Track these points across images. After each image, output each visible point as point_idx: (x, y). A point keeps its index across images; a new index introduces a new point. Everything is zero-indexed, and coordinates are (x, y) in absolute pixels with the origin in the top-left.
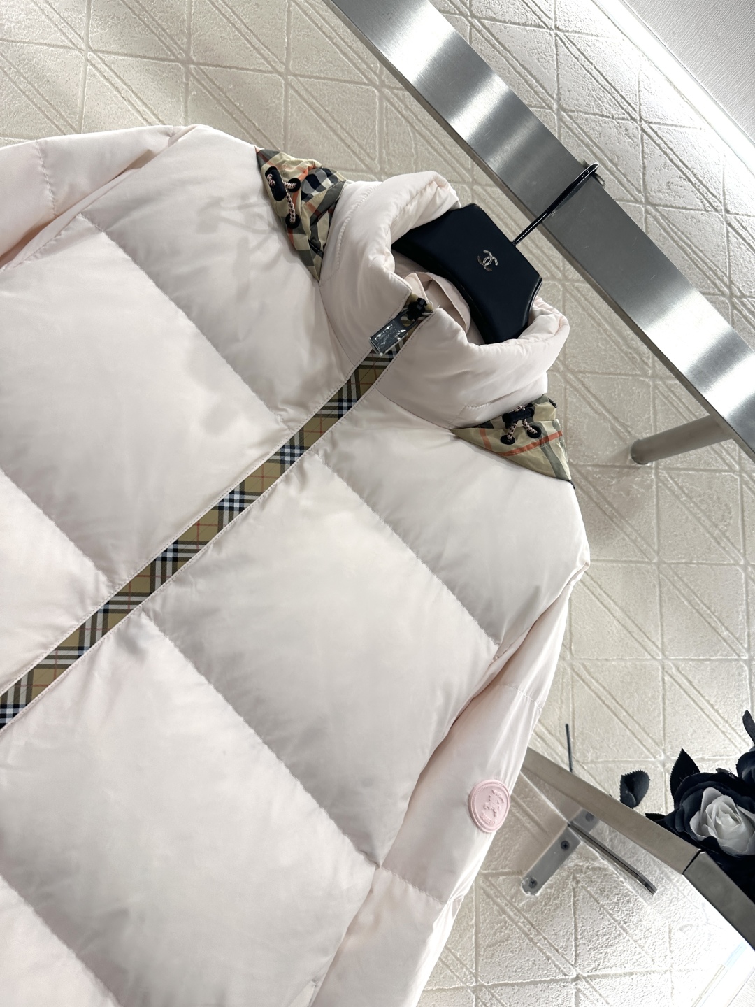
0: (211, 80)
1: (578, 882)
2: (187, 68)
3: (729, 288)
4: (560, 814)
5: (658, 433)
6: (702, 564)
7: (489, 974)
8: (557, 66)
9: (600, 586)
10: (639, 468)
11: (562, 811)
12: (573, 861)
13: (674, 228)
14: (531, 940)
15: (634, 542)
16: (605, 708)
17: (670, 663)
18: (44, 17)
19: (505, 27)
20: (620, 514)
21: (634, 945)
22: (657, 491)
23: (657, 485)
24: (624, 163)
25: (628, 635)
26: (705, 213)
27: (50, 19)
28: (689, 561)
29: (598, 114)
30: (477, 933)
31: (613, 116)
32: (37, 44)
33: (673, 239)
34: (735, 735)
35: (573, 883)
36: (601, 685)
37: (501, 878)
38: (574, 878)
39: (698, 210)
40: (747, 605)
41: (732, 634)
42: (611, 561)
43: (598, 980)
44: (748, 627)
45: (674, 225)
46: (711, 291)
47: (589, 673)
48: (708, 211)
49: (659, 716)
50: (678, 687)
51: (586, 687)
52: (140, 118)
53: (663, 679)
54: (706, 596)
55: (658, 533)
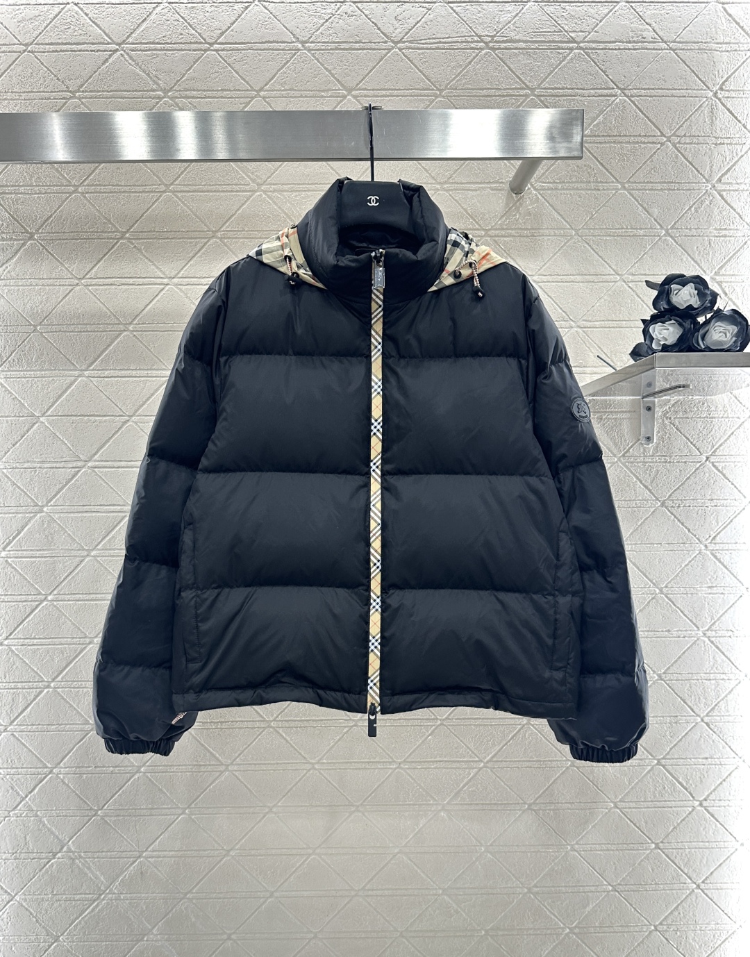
0: (142, 232)
1: (670, 418)
2: (126, 238)
3: (482, 41)
4: (634, 398)
5: (517, 167)
6: (599, 210)
7: (662, 493)
8: (278, 20)
9: (558, 275)
10: (523, 196)
11: (633, 395)
12: (658, 412)
13: (422, 42)
14: (670, 462)
15: (555, 235)
16: (613, 329)
17: (626, 276)
18: (47, 288)
19: (232, 30)
20: (536, 229)
21: (723, 419)
22: (543, 197)
23: (540, 194)
24: (363, 35)
25: (593, 284)
26: (430, 11)
27: (50, 285)
28: (591, 215)
29: (324, 23)
30: (641, 482)
31: (332, 14)
32: (59, 303)
33: (427, 49)
35: (669, 420)
36: (601, 321)
37: (631, 450)
38: (667, 418)
39: (425, 14)
40: (642, 206)
41: (646, 229)
42: (553, 256)
43: (718, 451)
44: (651, 216)
45: (421, 40)
46: (474, 55)
47: (590, 321)
48: (430, 9)
49: (643, 306)
50: (640, 283)
51: (595, 329)
52: (136, 287)
53: (629, 287)
54: (616, 224)
55: (563, 218)
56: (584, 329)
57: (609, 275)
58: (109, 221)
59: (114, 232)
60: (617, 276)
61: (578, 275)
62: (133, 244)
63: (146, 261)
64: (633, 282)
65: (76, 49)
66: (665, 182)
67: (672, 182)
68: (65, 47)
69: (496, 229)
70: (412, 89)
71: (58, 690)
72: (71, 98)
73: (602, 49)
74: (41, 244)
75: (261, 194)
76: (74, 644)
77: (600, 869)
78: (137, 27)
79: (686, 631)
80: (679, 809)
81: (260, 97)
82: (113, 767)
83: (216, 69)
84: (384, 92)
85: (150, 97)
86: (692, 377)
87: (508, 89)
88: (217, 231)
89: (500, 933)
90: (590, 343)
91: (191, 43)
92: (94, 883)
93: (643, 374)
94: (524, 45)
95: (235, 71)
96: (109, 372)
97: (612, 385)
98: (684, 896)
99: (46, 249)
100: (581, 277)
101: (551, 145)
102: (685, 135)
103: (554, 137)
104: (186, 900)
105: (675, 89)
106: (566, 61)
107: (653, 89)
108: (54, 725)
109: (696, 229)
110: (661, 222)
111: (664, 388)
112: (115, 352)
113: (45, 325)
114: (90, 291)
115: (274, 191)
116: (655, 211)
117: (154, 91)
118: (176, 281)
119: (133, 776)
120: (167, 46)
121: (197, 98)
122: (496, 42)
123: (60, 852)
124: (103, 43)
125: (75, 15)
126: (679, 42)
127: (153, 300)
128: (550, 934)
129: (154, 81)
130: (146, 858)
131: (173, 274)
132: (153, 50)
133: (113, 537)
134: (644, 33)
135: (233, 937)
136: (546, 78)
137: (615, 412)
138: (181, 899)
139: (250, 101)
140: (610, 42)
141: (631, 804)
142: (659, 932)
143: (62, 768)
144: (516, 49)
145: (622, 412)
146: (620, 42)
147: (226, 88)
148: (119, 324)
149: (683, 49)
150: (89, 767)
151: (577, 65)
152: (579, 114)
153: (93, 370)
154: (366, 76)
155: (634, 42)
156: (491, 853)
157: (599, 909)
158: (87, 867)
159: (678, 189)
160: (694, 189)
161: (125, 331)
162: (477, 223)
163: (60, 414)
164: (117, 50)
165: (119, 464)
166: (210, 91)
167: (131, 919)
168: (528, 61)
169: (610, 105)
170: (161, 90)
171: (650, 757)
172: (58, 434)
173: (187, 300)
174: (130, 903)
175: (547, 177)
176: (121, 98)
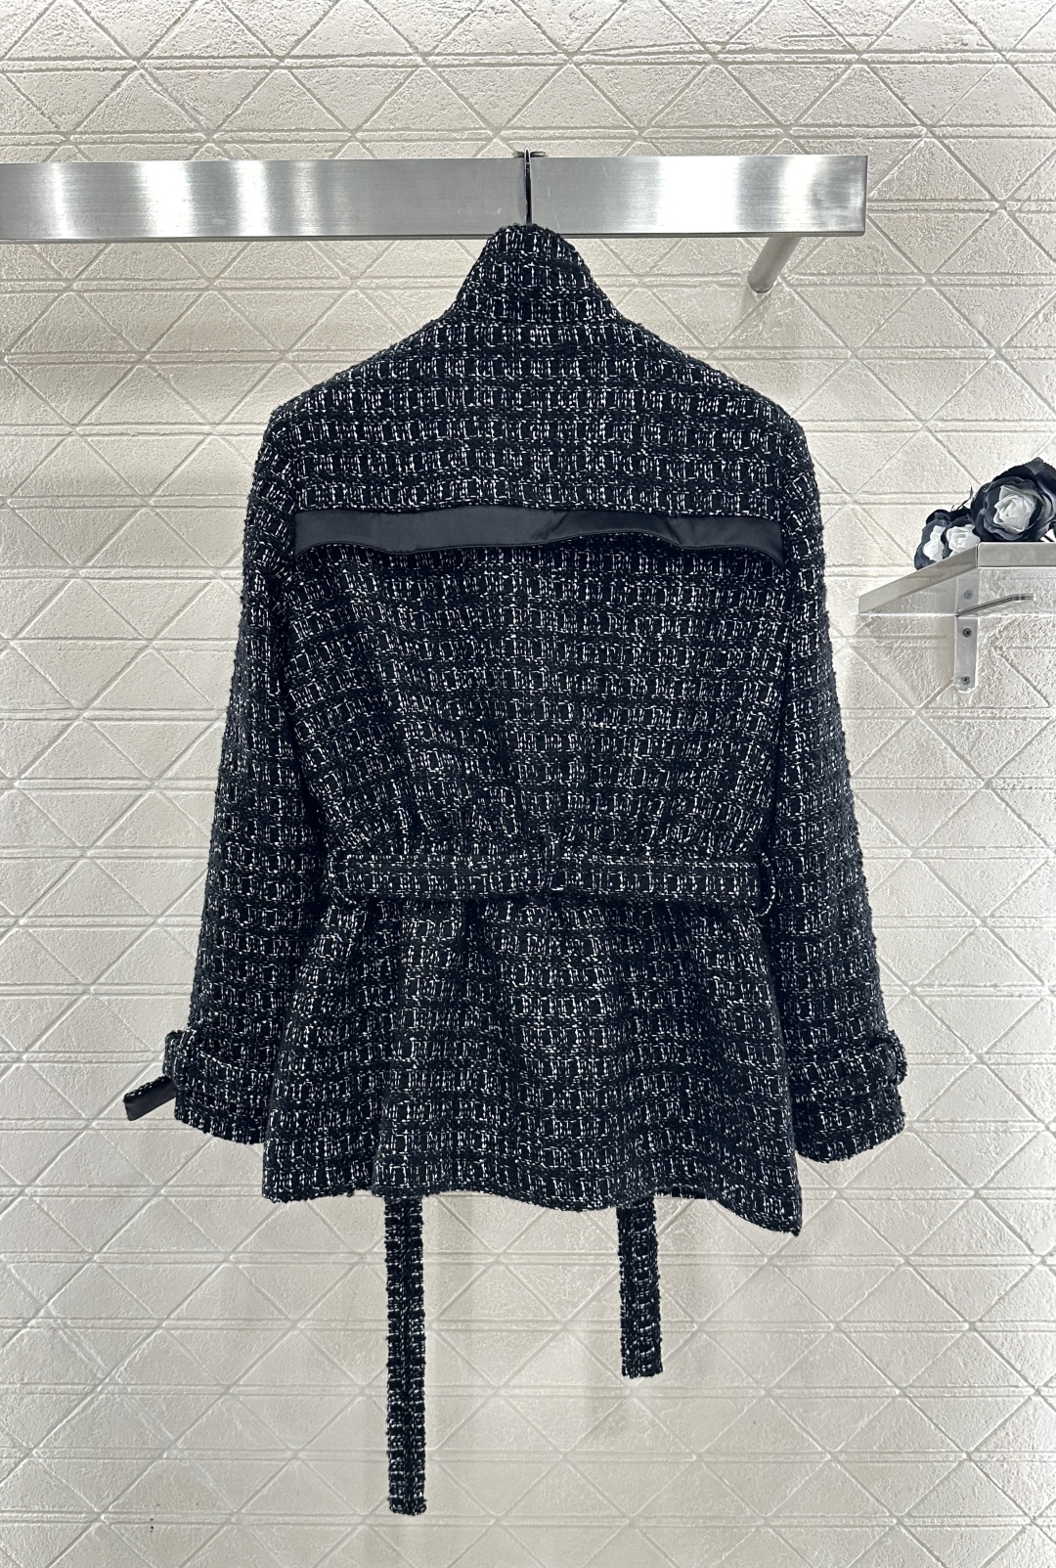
0: (170, 352)
1: (1001, 648)
2: (146, 362)
3: (708, 51)
4: (939, 615)
5: (760, 250)
6: (889, 318)
7: (987, 767)
8: (385, 20)
9: (823, 421)
10: (770, 295)
11: (942, 611)
12: (982, 638)
13: (612, 52)
14: (1000, 718)
15: (819, 358)
17: (933, 422)
18: (23, 438)
19: (314, 36)
20: (789, 348)
22: (802, 297)
23: (797, 293)
24: (519, 42)
25: (879, 434)
27: (28, 435)
28: (875, 327)
29: (458, 23)
30: (954, 749)
31: (470, 9)
32: (41, 463)
33: (620, 64)
34: (1036, 423)
35: (998, 652)
36: (890, 493)
37: (938, 699)
38: (996, 648)
39: (617, 9)
40: (959, 312)
41: (965, 347)
42: (815, 392)
44: (973, 327)
45: (610, 50)
46: (694, 72)
47: (875, 494)
49: (959, 471)
50: (955, 434)
51: (882, 507)
52: (161, 438)
53: (938, 440)
54: (917, 339)
55: (833, 330)
56: (867, 507)
57: (905, 420)
58: (120, 334)
59: (127, 352)
60: (918, 423)
61: (856, 420)
62: (156, 371)
63: (177, 397)
64: (943, 431)
65: (70, 67)
66: (997, 274)
67: (1008, 274)
68: (51, 64)
69: (726, 348)
70: (595, 128)
71: (34, 1065)
72: (62, 142)
73: (898, 63)
74: (14, 372)
75: (356, 295)
76: (59, 994)
77: (881, 1361)
78: (166, 32)
79: (1023, 986)
80: (1009, 1268)
81: (357, 140)
82: (117, 1186)
83: (290, 98)
84: (552, 132)
85: (185, 142)
86: (1036, 583)
87: (747, 126)
88: (288, 351)
89: (723, 1459)
91: (250, 56)
92: (86, 1366)
93: (957, 578)
94: (772, 57)
95: (317, 99)
96: (117, 570)
97: (908, 594)
98: (1015, 1407)
99: (22, 380)
100: (860, 424)
101: (816, 212)
102: (1029, 199)
103: (819, 200)
104: (228, 1397)
105: (1014, 126)
106: (841, 81)
107: (979, 126)
108: (27, 1119)
109: (1045, 347)
110: (989, 337)
111: (992, 599)
112: (127, 539)
113: (18, 497)
114: (89, 444)
115: (377, 288)
116: (981, 320)
117: (190, 131)
118: (222, 428)
119: (148, 1201)
120: (211, 62)
121: (259, 142)
122: (729, 52)
123: (34, 1318)
124: (113, 58)
125: (70, 13)
126: (1021, 51)
127: (186, 458)
128: (802, 1462)
129: (191, 116)
130: (168, 1329)
131: (217, 419)
132: (190, 67)
133: (121, 828)
134: (964, 37)
135: (301, 1455)
136: (809, 108)
137: (914, 638)
138: (221, 1395)
139: (340, 148)
140: (911, 52)
141: (932, 1259)
142: (975, 1462)
143: (38, 1186)
144: (761, 62)
145: (925, 637)
146: (926, 51)
147: (303, 126)
148: (133, 496)
149: (1029, 62)
150: (81, 1186)
151: (858, 88)
152: (860, 162)
153: (93, 567)
154: (523, 106)
155: (949, 51)
156: (707, 1333)
157: (879, 1425)
158: (75, 1342)
159: (1017, 285)
160: (1042, 285)
161: (142, 506)
162: (696, 337)
163: (40, 636)
164: (134, 68)
165: (131, 713)
166: (278, 131)
167: (143, 1425)
168: (780, 82)
169: (909, 151)
170: (203, 130)
171: (963, 1185)
172: (37, 667)
173: (239, 459)
174: (142, 1400)
175: (808, 265)
176: (140, 143)
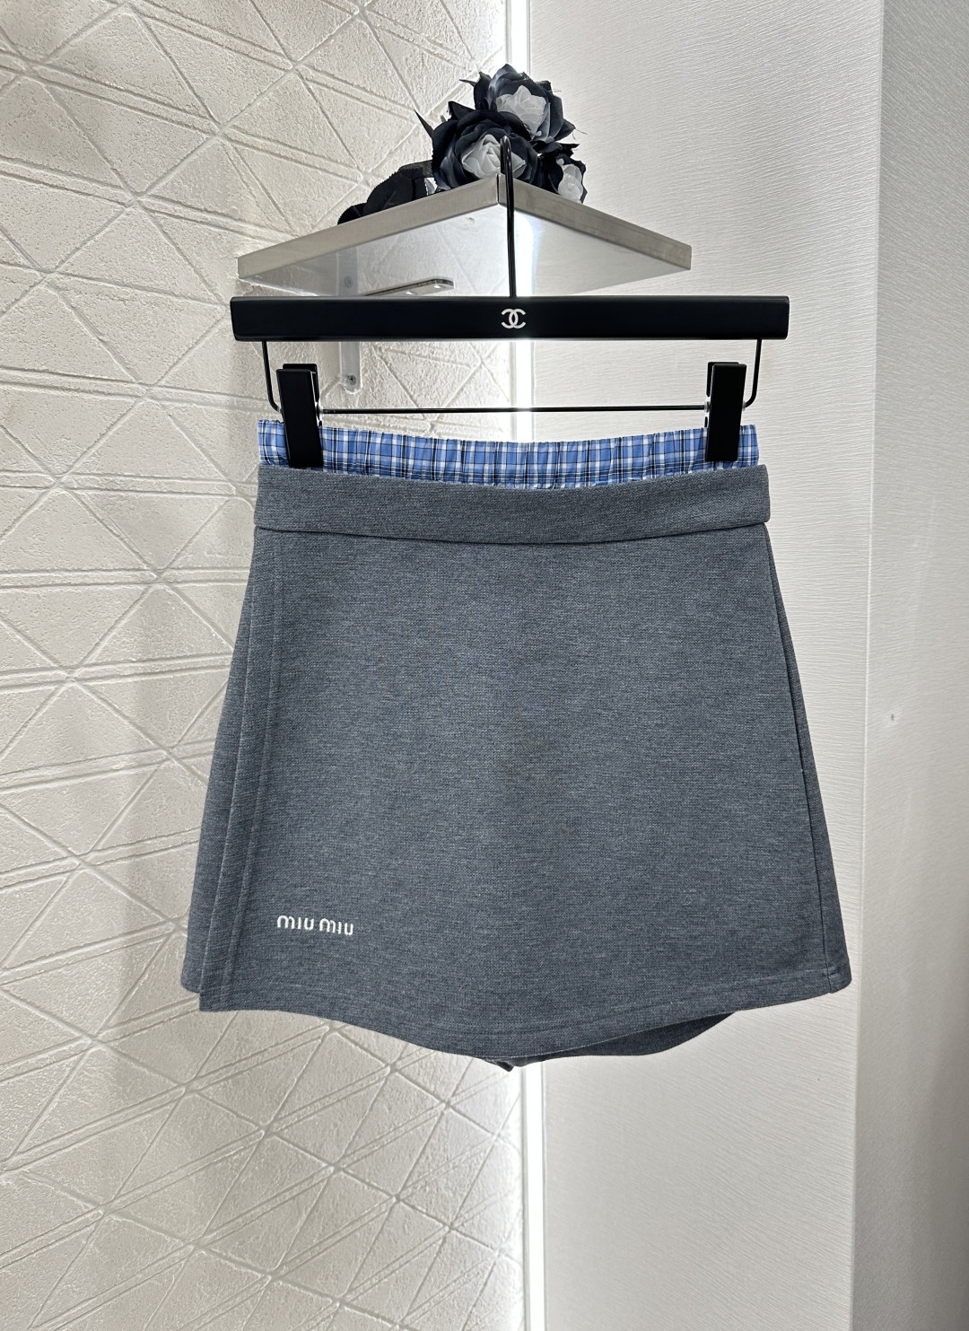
1: (380, 349)
9: (181, 14)
16: (286, 161)
17: (303, 66)
21: (450, 364)
25: (248, 60)
35: (378, 353)
36: (264, 138)
37: (327, 397)
47: (247, 133)
49: (332, 135)
50: (325, 88)
51: (255, 152)
56: (237, 146)
57: (274, 52)
60: (288, 61)
61: (222, 31)
64: (314, 82)
90: (249, 178)
100: (225, 37)
156: (118, 1213)
